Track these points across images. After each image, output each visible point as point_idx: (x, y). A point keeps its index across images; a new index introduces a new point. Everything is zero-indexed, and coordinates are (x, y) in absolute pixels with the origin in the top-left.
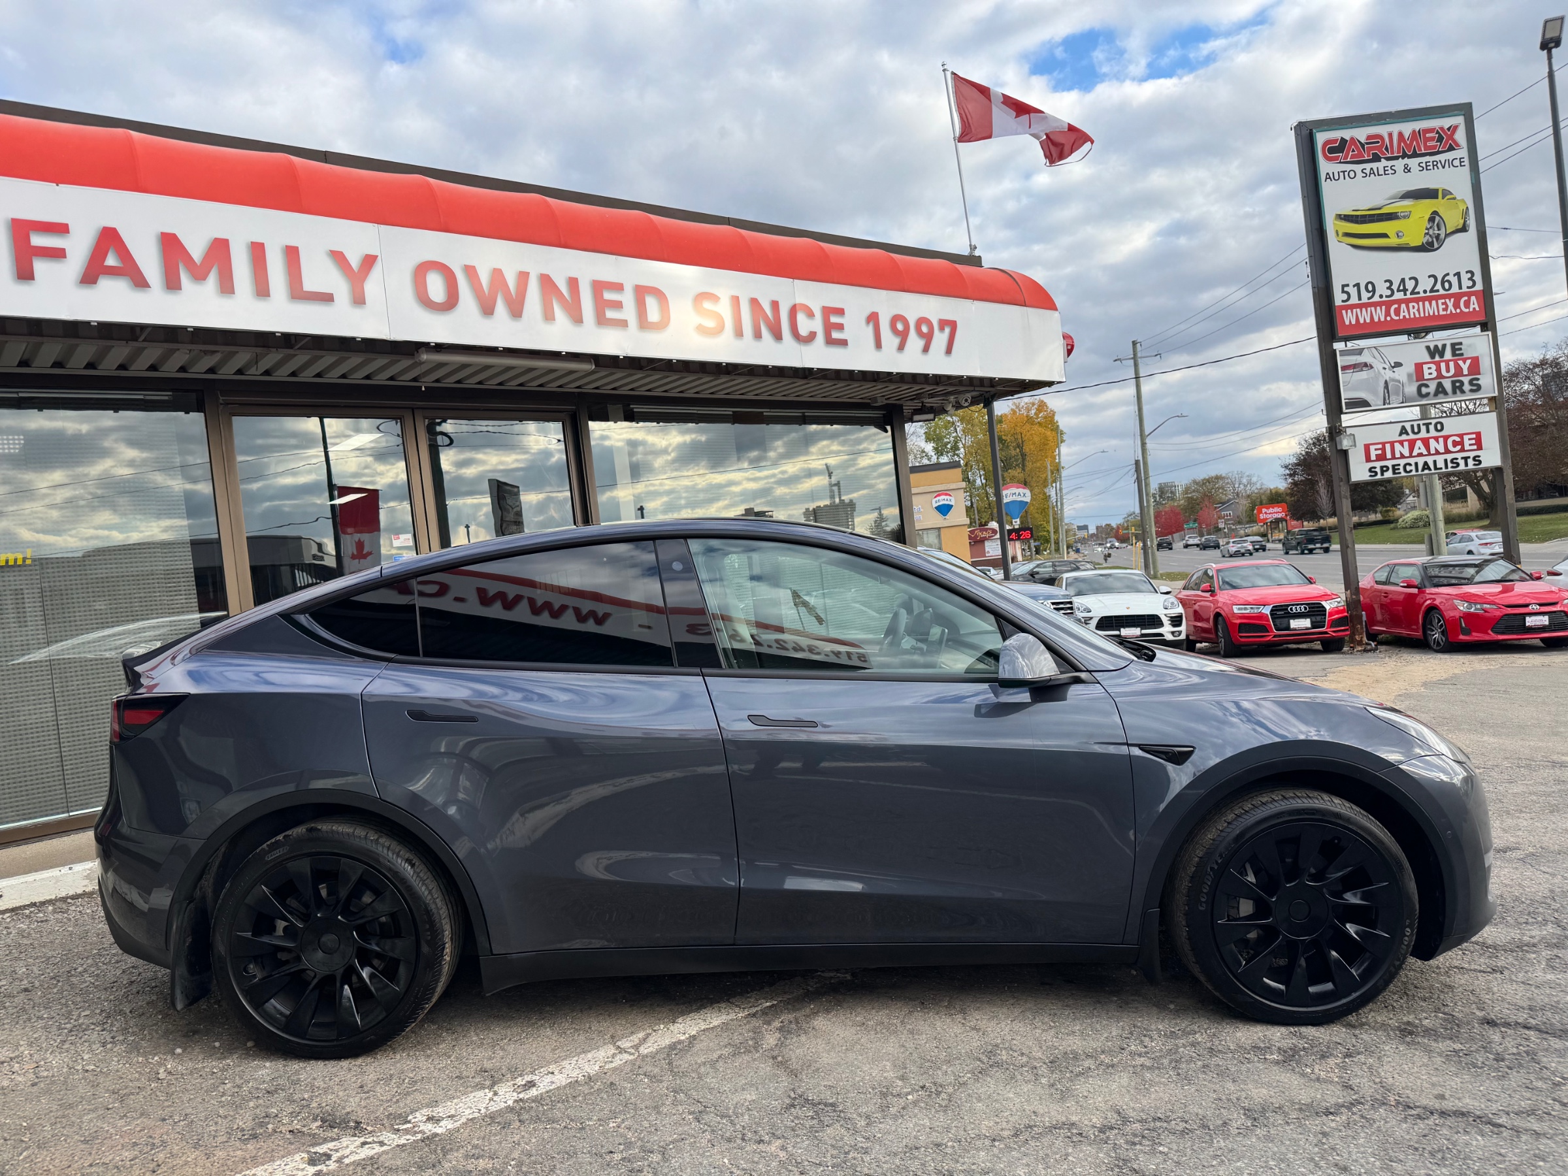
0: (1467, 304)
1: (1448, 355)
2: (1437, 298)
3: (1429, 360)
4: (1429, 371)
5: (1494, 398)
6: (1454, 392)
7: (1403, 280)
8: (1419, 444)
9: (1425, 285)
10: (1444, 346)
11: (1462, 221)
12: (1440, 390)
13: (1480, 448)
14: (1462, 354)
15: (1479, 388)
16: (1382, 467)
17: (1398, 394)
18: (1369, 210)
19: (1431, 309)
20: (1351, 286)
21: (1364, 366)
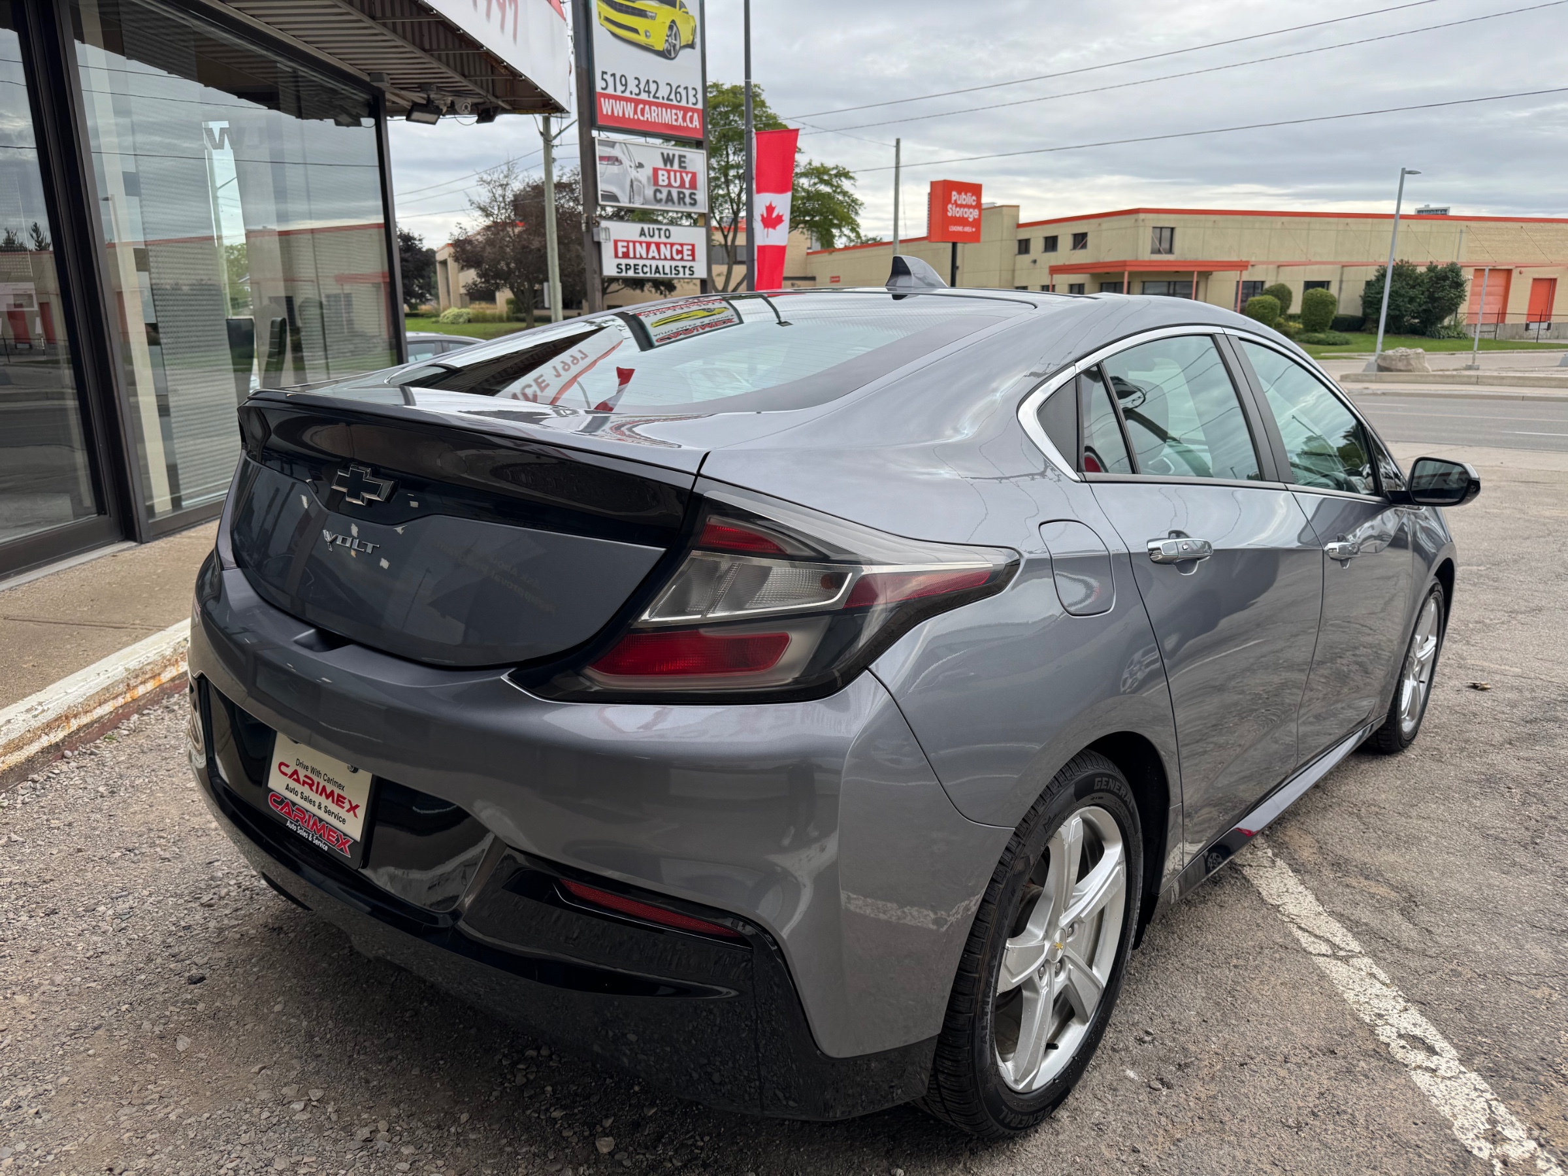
0: (691, 118)
1: (676, 167)
2: (672, 107)
3: (661, 165)
4: (663, 178)
5: (704, 214)
6: (679, 203)
7: (648, 82)
8: (653, 247)
9: (664, 92)
10: (674, 155)
11: (691, 38)
12: (669, 199)
13: (694, 260)
14: (685, 168)
15: (695, 201)
16: (626, 265)
17: (639, 195)
19: (667, 117)
20: (609, 73)
21: (615, 160)
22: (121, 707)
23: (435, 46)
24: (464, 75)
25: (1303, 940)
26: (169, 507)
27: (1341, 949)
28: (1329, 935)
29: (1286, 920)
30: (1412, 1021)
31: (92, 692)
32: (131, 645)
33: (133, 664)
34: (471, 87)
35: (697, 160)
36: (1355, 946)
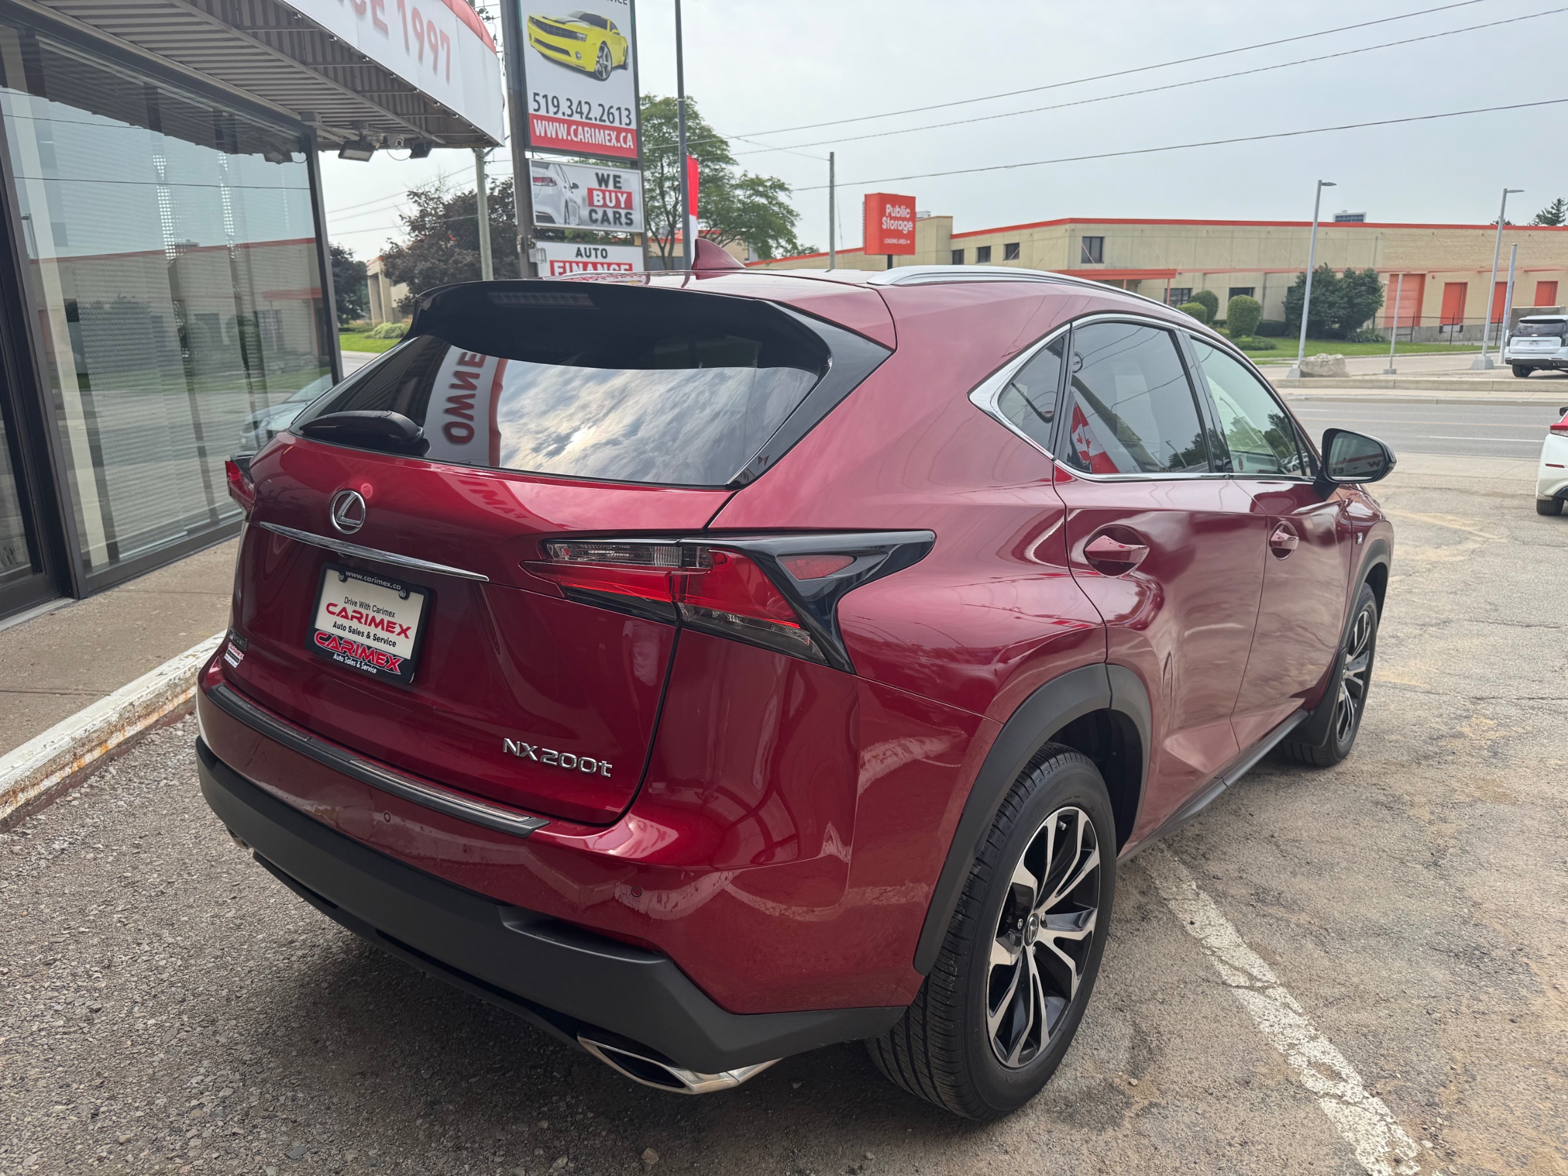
0: (625, 139)
1: (611, 186)
2: (605, 128)
3: (596, 186)
4: (598, 198)
5: (640, 233)
6: (615, 223)
7: (580, 103)
8: (589, 266)
9: (596, 112)
10: (608, 176)
11: (623, 59)
12: (605, 219)
14: (620, 188)
15: (631, 220)
17: (574, 215)
18: (556, 21)
19: (601, 137)
20: (541, 95)
21: (550, 181)
22: (68, 777)
23: (367, 88)
24: (396, 114)
25: (1223, 973)
26: (106, 560)
27: (1260, 980)
28: (1248, 967)
29: (1209, 953)
30: (1321, 1049)
31: (39, 764)
32: (75, 712)
33: (79, 733)
34: (404, 124)
35: (631, 180)
36: (1271, 976)
